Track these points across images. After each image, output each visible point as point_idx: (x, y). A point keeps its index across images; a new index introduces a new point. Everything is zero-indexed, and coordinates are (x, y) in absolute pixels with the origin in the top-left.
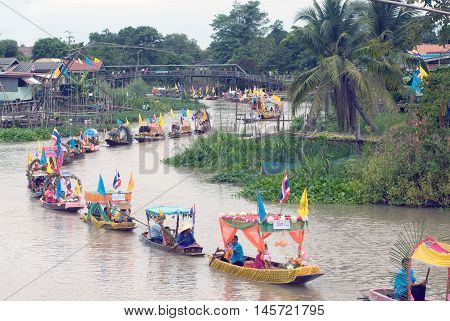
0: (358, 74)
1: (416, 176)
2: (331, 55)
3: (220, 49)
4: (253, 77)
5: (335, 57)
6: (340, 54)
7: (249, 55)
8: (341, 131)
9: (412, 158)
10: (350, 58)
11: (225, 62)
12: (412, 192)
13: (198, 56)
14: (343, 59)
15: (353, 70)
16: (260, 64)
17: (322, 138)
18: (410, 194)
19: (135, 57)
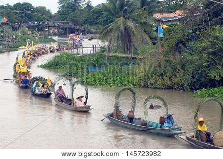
0: (133, 27)
1: (162, 75)
2: (120, 17)
3: (62, 14)
4: (77, 27)
5: (122, 18)
6: (124, 17)
7: (76, 17)
8: (124, 53)
9: (160, 66)
10: (128, 18)
11: (64, 20)
12: (160, 82)
13: (51, 17)
14: (125, 19)
15: (130, 24)
16: (81, 21)
17: (115, 56)
18: (159, 82)
19: (22, 17)
